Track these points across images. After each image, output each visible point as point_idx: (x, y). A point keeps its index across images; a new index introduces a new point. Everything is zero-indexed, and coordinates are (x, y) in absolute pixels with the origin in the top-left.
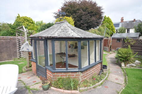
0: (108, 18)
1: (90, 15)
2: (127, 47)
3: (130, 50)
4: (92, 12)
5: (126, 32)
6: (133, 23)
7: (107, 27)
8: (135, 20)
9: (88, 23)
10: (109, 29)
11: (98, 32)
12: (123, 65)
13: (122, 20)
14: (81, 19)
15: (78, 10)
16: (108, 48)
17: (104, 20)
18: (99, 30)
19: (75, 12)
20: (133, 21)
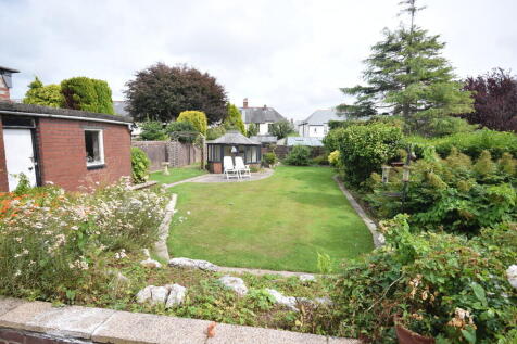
0: (234, 107)
6: (263, 112)
13: (246, 104)
20: (263, 109)
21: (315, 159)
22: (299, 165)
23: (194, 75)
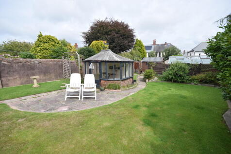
0: (140, 41)
1: (123, 38)
2: (150, 68)
3: (152, 70)
4: (124, 35)
5: (158, 56)
6: (164, 46)
7: (139, 50)
8: (166, 43)
9: (120, 46)
10: (141, 52)
11: (130, 55)
12: (147, 81)
13: (154, 42)
14: (114, 42)
15: (110, 31)
16: (139, 71)
17: (136, 43)
18: (131, 53)
19: (107, 33)
20: (165, 44)
21: (194, 77)
22: (175, 81)
23: (116, 24)
